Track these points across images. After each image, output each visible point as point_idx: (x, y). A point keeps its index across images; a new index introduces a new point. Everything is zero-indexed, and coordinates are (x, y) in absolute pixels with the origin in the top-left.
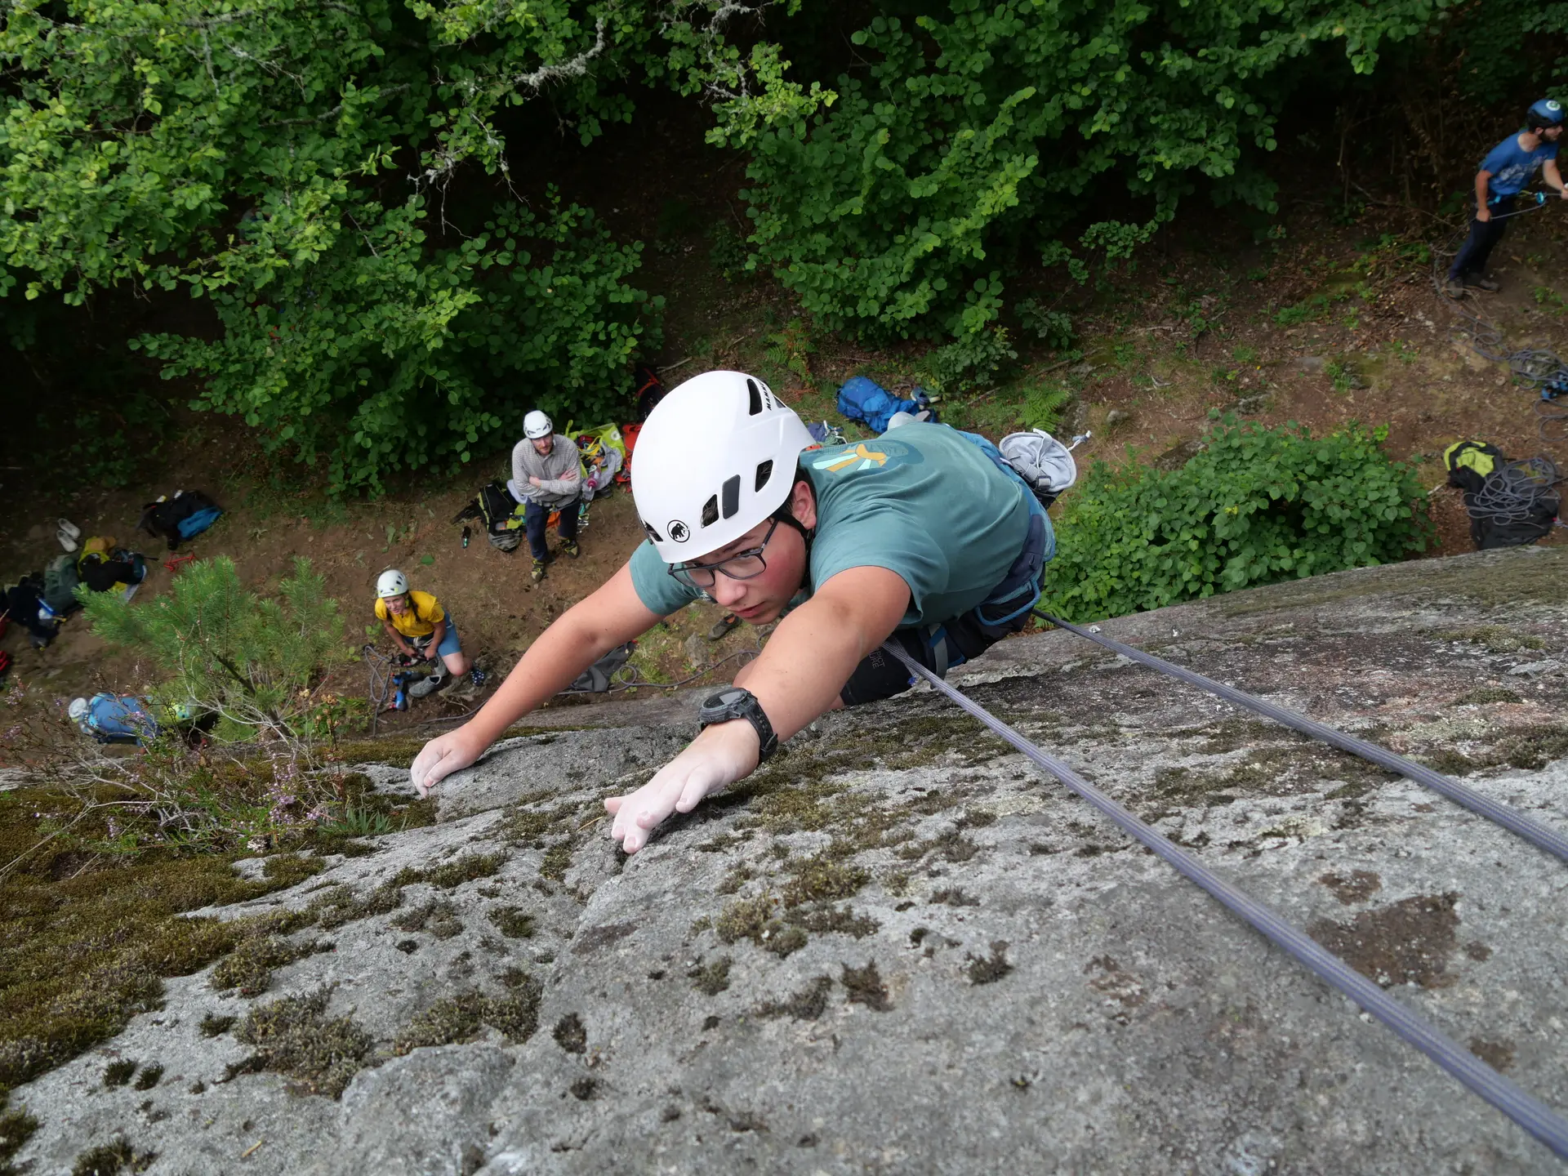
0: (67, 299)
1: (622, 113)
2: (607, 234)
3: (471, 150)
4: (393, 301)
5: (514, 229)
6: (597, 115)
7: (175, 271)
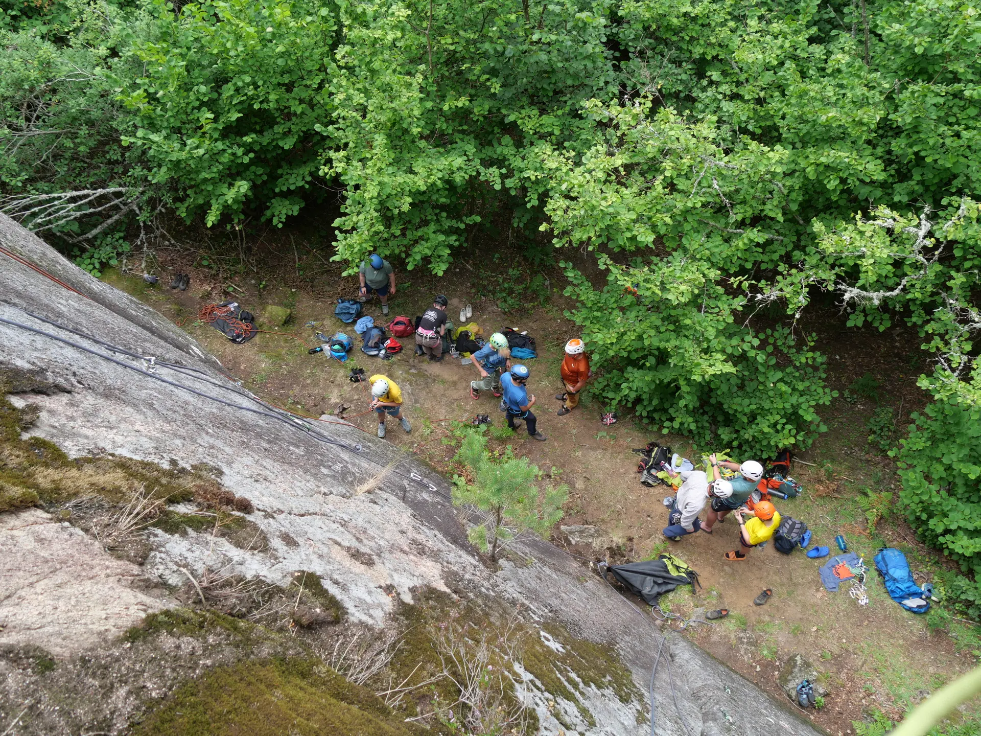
0: (555, 241)
1: (881, 324)
2: (824, 376)
3: (788, 296)
4: (693, 340)
5: (779, 343)
6: (866, 316)
7: (609, 262)
